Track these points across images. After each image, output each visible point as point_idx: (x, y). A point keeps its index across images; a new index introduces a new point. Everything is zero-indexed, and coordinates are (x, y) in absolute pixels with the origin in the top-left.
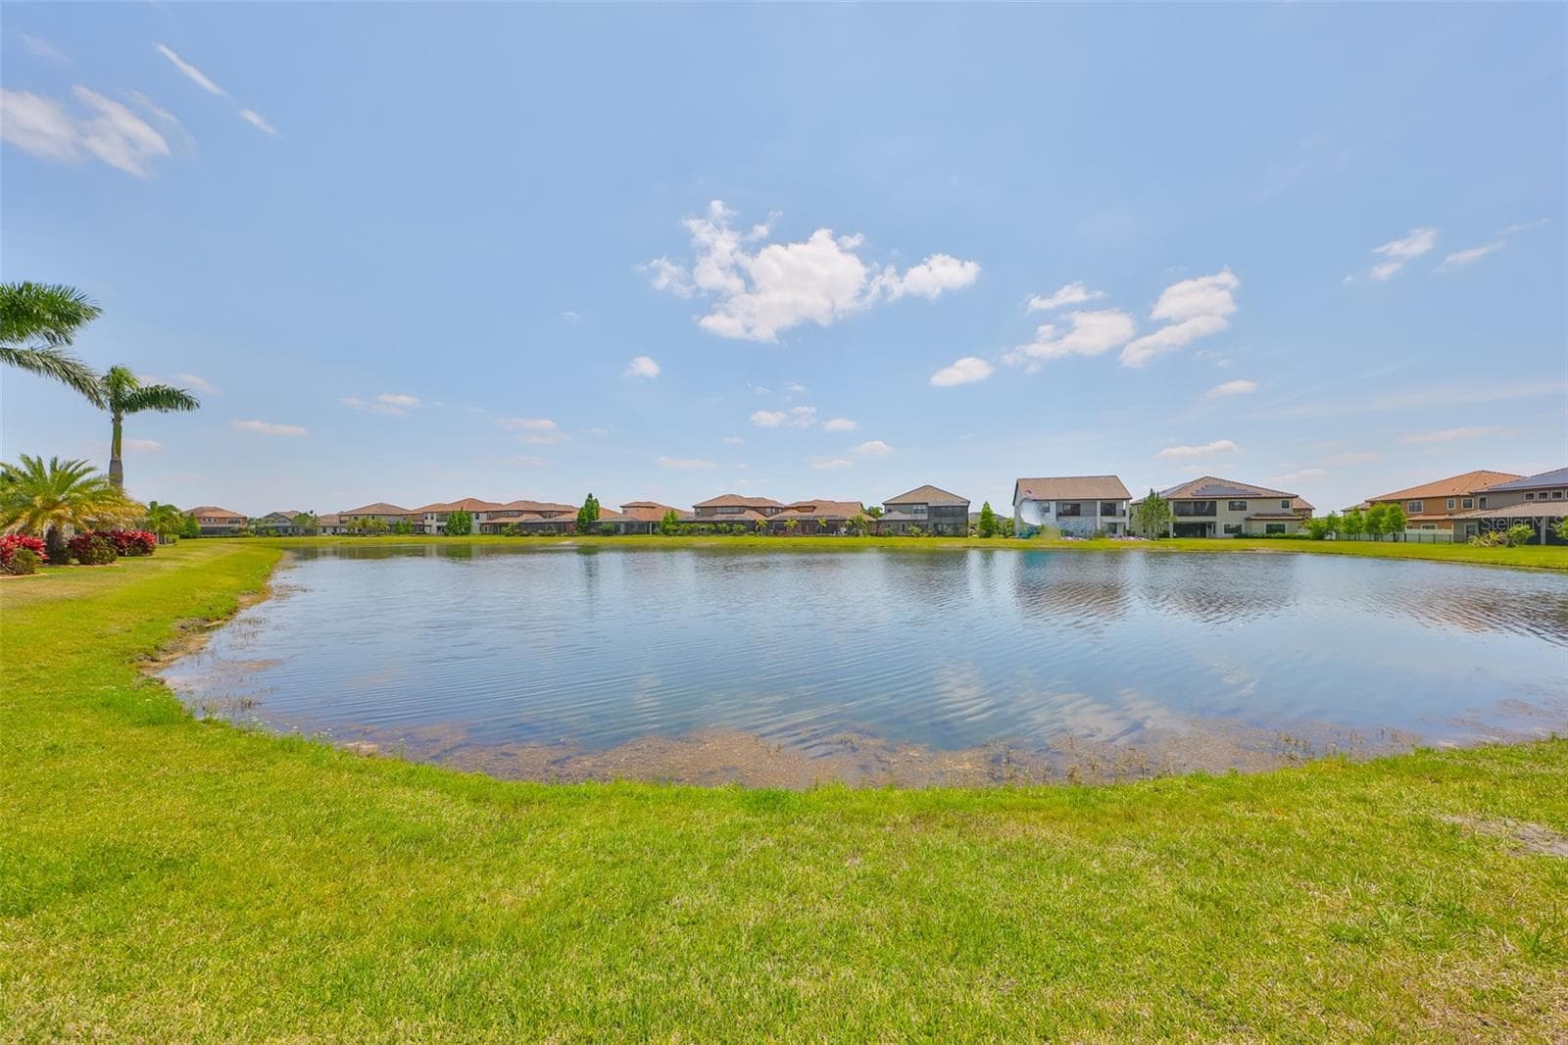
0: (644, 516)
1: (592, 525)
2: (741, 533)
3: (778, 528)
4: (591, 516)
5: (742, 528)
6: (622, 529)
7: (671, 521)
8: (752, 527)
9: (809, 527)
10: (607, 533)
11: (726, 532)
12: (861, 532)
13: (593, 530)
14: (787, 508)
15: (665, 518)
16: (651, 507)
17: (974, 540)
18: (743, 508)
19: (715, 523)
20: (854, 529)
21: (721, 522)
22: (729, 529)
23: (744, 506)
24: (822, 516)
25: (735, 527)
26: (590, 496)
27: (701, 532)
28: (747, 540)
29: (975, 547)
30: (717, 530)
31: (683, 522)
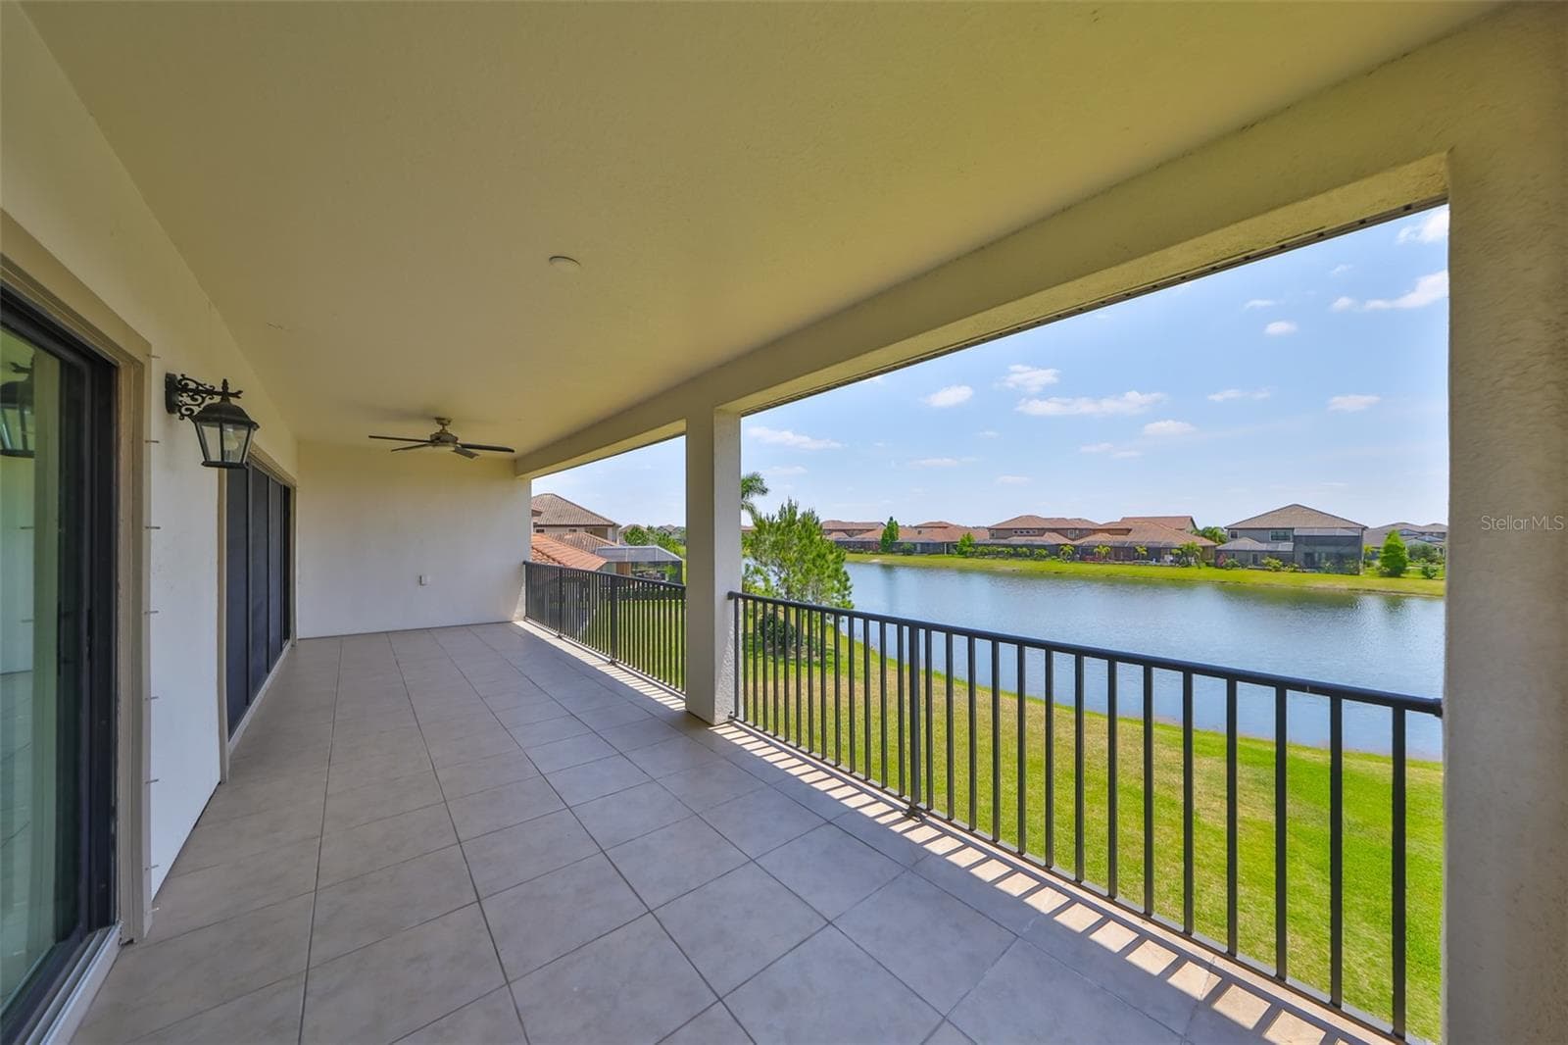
0: (939, 537)
1: (893, 544)
2: (1042, 557)
3: (1085, 554)
4: (892, 537)
5: (1044, 552)
6: (919, 548)
7: (968, 543)
8: (1055, 551)
9: (1125, 554)
10: (908, 552)
11: (1026, 556)
12: (1192, 560)
13: (894, 549)
14: (1095, 531)
15: (962, 541)
16: (944, 527)
17: (1368, 579)
18: (1042, 531)
19: (1015, 547)
20: (1183, 557)
21: (1021, 546)
22: (1030, 552)
23: (1043, 529)
24: (1139, 539)
25: (1037, 551)
26: (891, 519)
27: (997, 555)
28: (1052, 565)
29: (1370, 592)
30: (1016, 553)
31: (981, 545)
